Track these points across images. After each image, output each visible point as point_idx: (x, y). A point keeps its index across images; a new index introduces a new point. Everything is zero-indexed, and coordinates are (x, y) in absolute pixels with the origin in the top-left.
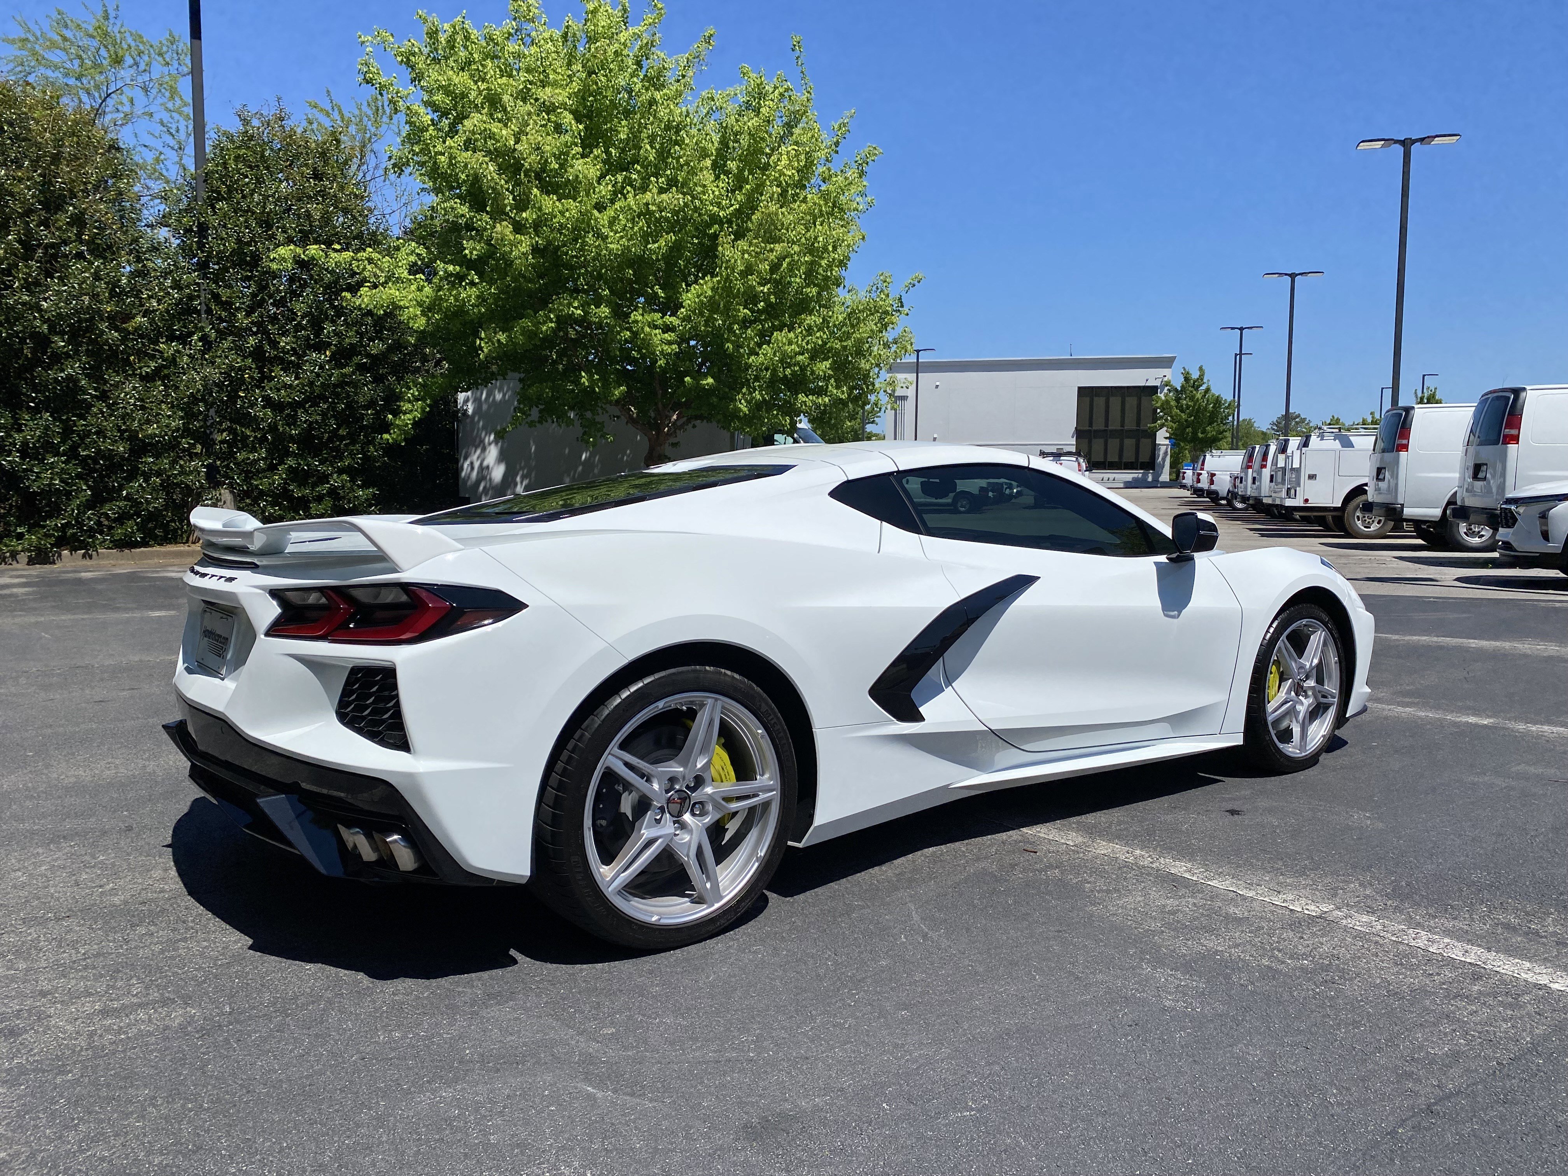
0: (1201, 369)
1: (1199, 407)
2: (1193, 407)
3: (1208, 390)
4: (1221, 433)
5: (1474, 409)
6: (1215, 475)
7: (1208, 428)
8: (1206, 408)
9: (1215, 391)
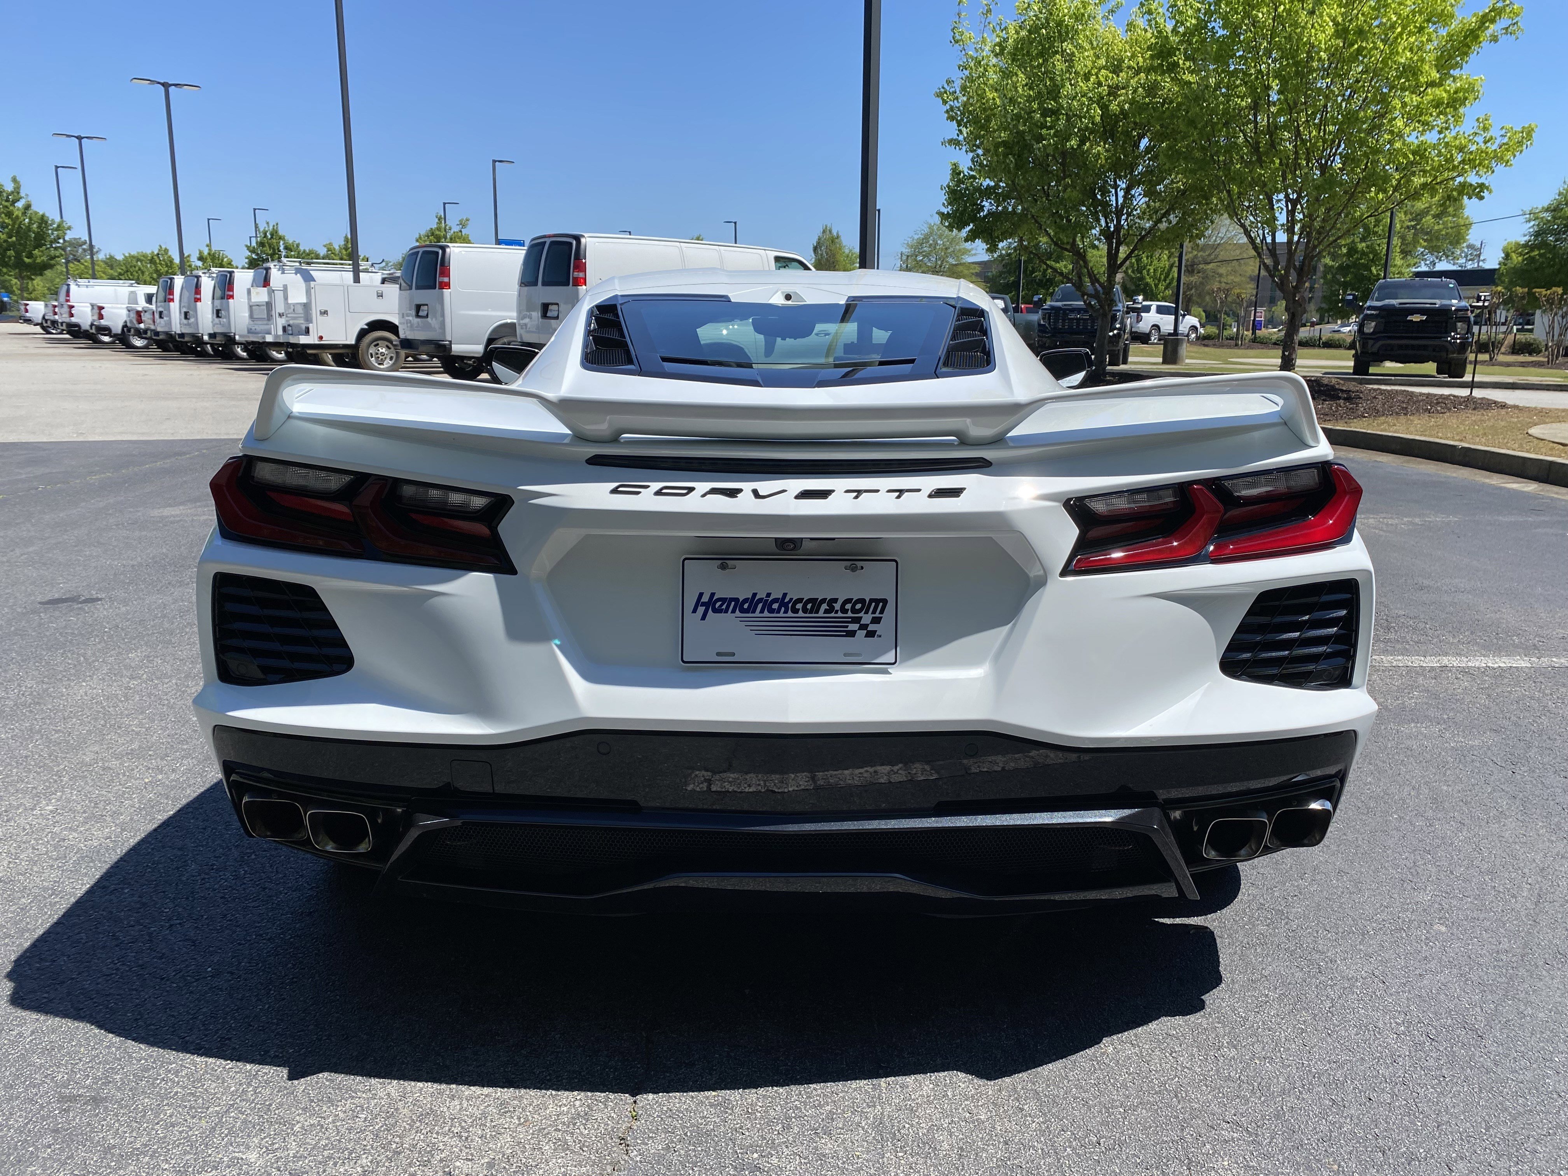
0: (14, 180)
1: (20, 227)
2: (13, 226)
3: (28, 207)
4: (53, 258)
5: (524, 252)
6: (103, 308)
7: (36, 252)
8: (29, 228)
9: (39, 208)
